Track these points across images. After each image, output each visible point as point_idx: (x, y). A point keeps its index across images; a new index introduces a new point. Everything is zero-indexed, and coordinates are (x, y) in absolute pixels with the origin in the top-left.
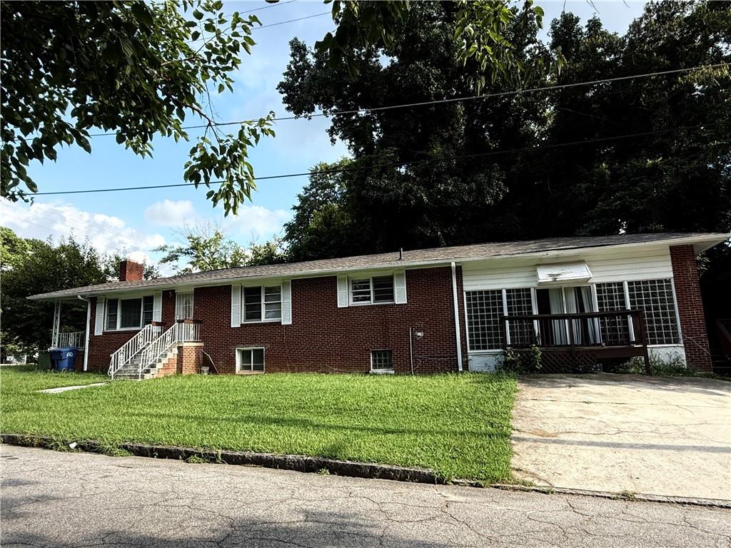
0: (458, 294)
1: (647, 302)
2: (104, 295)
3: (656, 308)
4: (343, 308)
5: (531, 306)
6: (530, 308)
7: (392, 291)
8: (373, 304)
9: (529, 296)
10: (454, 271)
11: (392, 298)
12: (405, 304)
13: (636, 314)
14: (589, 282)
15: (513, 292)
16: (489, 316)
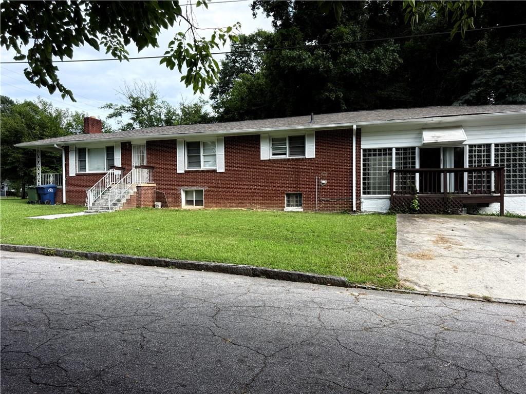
0: (356, 151)
1: (508, 160)
2: (74, 144)
3: (515, 166)
4: (264, 160)
5: (415, 162)
6: (414, 163)
7: (304, 147)
8: (288, 157)
9: (414, 153)
10: (354, 132)
11: (303, 153)
12: (313, 158)
13: (498, 170)
14: (464, 143)
15: (401, 150)
16: (379, 169)
